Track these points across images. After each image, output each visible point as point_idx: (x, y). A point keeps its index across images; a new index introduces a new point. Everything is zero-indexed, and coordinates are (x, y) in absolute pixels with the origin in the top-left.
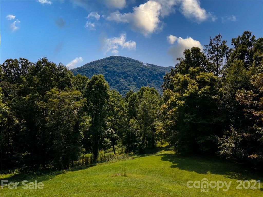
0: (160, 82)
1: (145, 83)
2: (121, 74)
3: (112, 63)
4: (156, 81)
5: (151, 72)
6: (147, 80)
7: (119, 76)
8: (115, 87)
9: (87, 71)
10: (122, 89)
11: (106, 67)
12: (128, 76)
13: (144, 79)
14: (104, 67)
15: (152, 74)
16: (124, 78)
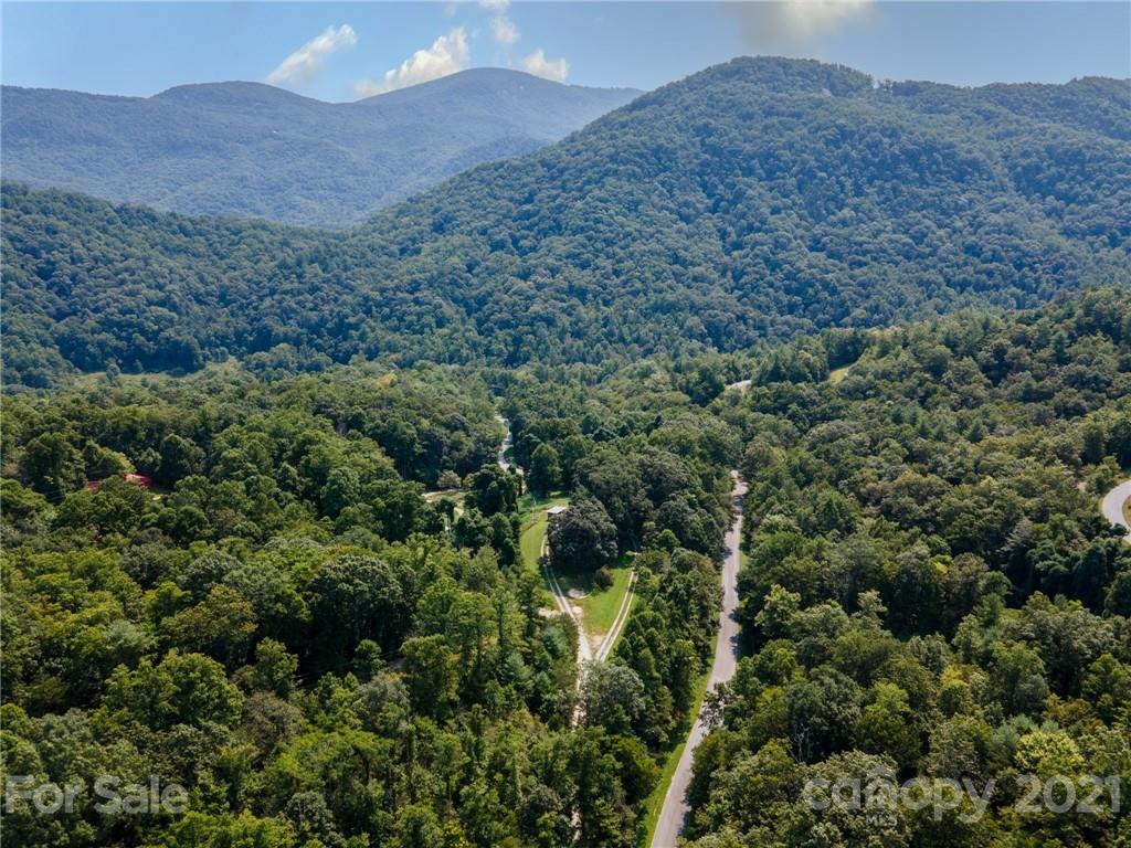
0: (901, 192)
1: (842, 196)
2: (755, 163)
3: (734, 105)
4: (888, 185)
5: (877, 144)
6: (849, 183)
7: (749, 172)
8: (727, 217)
9: (641, 156)
10: (751, 229)
11: (705, 131)
12: (780, 169)
13: (838, 177)
14: (698, 131)
15: (874, 155)
16: (764, 176)
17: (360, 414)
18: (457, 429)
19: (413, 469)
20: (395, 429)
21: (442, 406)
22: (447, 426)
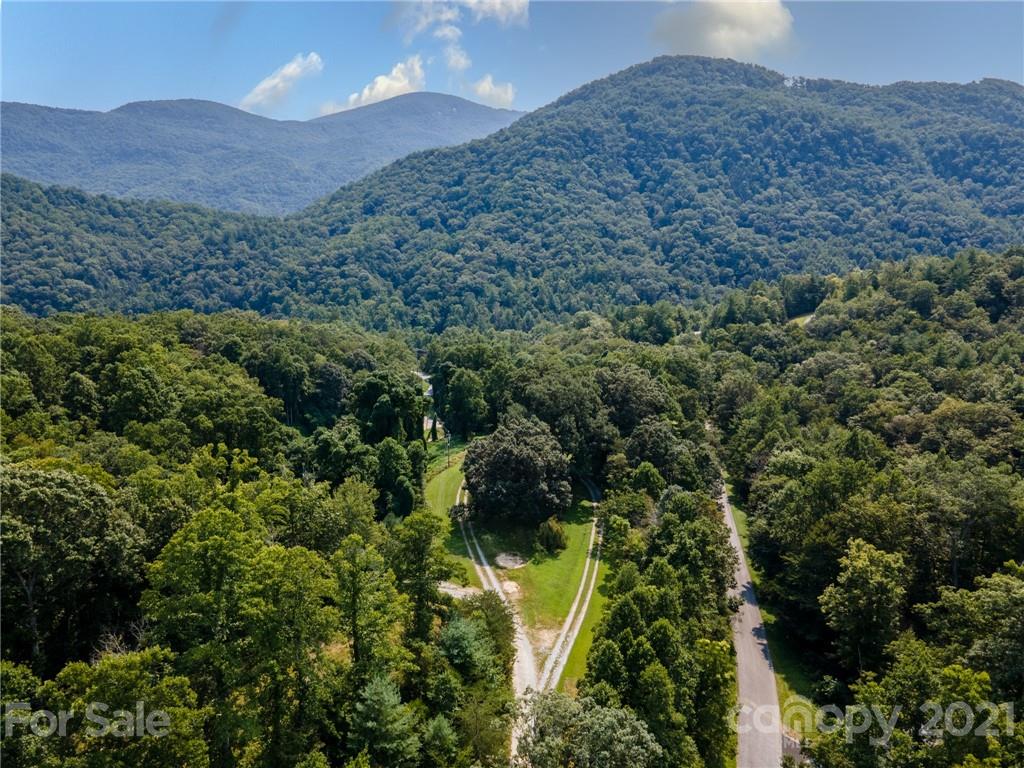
0: (823, 172)
1: (766, 176)
2: (680, 145)
3: (657, 96)
4: (811, 167)
5: (798, 128)
6: (772, 164)
7: (675, 154)
8: (653, 195)
9: (569, 138)
10: (678, 205)
11: (632, 116)
12: (704, 151)
13: (762, 159)
14: (624, 117)
15: (796, 138)
16: (689, 157)
17: (235, 343)
18: (360, 367)
19: (302, 412)
20: (277, 360)
21: (344, 343)
22: (349, 364)
